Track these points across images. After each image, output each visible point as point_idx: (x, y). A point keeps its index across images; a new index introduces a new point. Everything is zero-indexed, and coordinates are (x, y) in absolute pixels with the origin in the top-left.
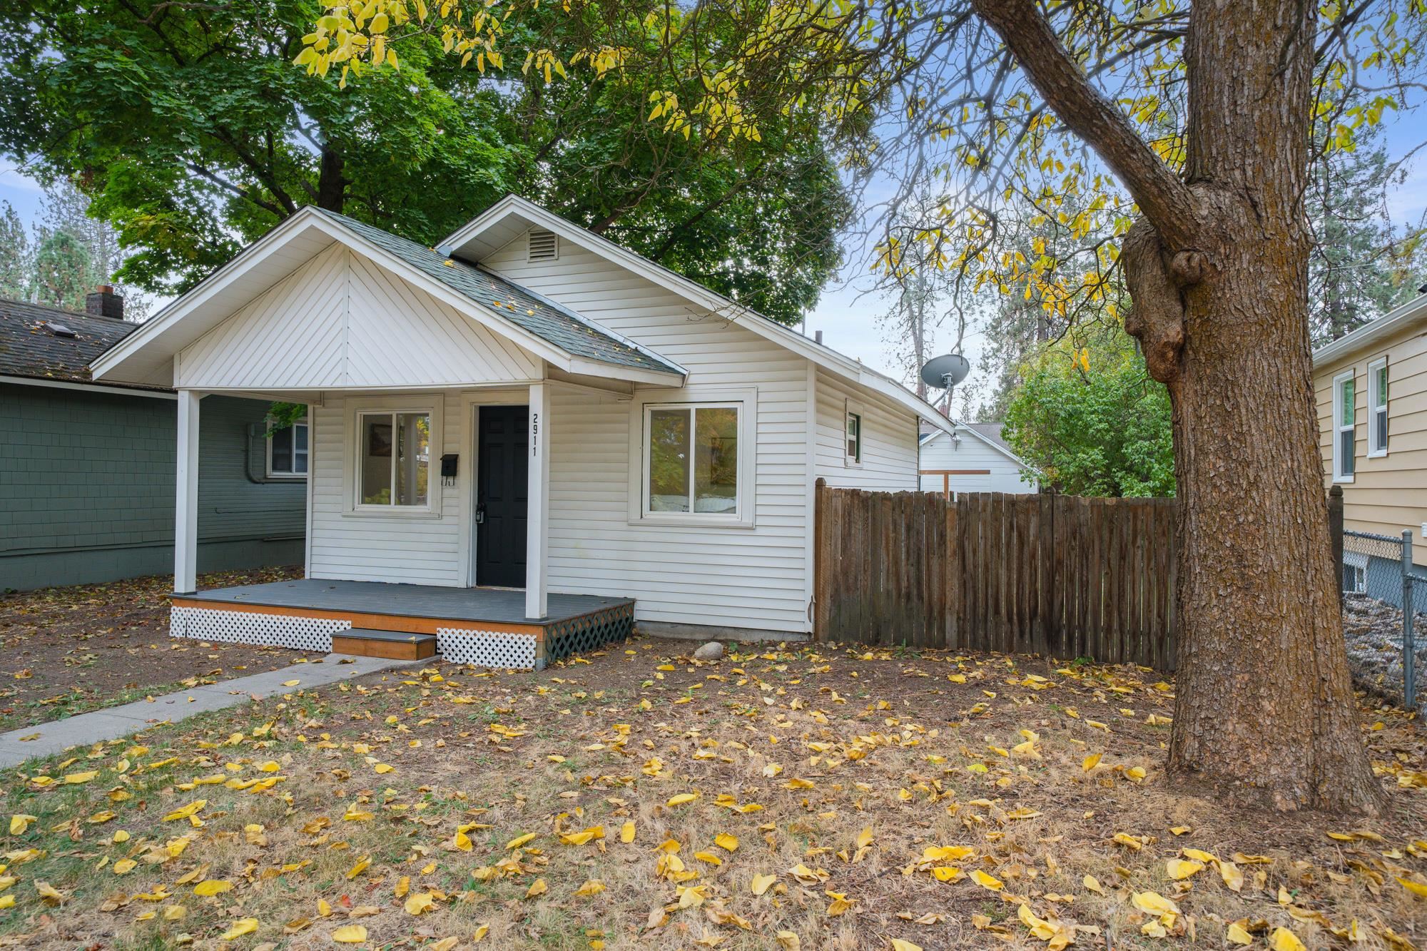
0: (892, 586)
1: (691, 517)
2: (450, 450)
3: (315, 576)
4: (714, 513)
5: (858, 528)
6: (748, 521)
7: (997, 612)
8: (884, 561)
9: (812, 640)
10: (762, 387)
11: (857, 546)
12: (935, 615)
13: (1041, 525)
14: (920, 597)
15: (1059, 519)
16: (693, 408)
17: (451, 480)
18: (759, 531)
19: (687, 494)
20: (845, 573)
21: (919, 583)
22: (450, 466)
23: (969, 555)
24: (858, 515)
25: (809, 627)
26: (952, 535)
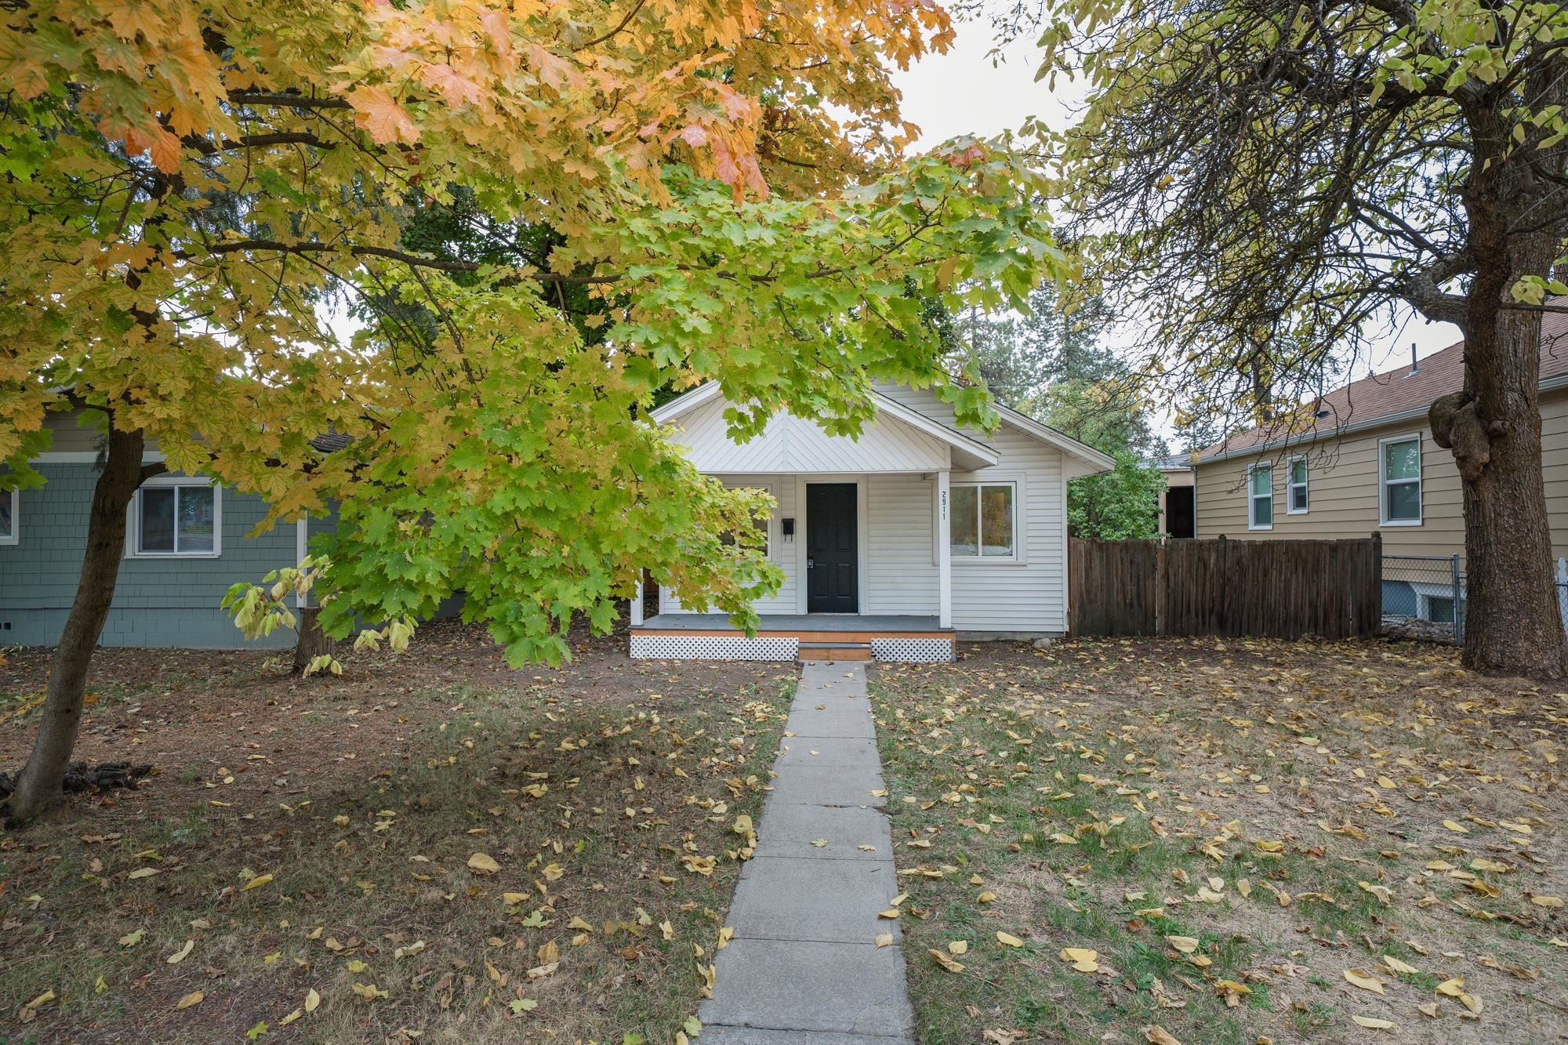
0: (1120, 598)
1: (980, 559)
2: (788, 515)
3: (668, 612)
4: (994, 556)
5: (1096, 563)
6: (1021, 561)
7: (1189, 611)
8: (1116, 584)
9: (1067, 637)
10: (1029, 472)
11: (1096, 574)
12: (1149, 617)
13: (1218, 557)
14: (1139, 605)
15: (1229, 554)
16: (979, 486)
17: (789, 537)
18: (1030, 567)
19: (975, 543)
20: (1088, 592)
21: (1139, 596)
22: (788, 527)
23: (1172, 577)
24: (1096, 555)
25: (1067, 628)
26: (1160, 565)
